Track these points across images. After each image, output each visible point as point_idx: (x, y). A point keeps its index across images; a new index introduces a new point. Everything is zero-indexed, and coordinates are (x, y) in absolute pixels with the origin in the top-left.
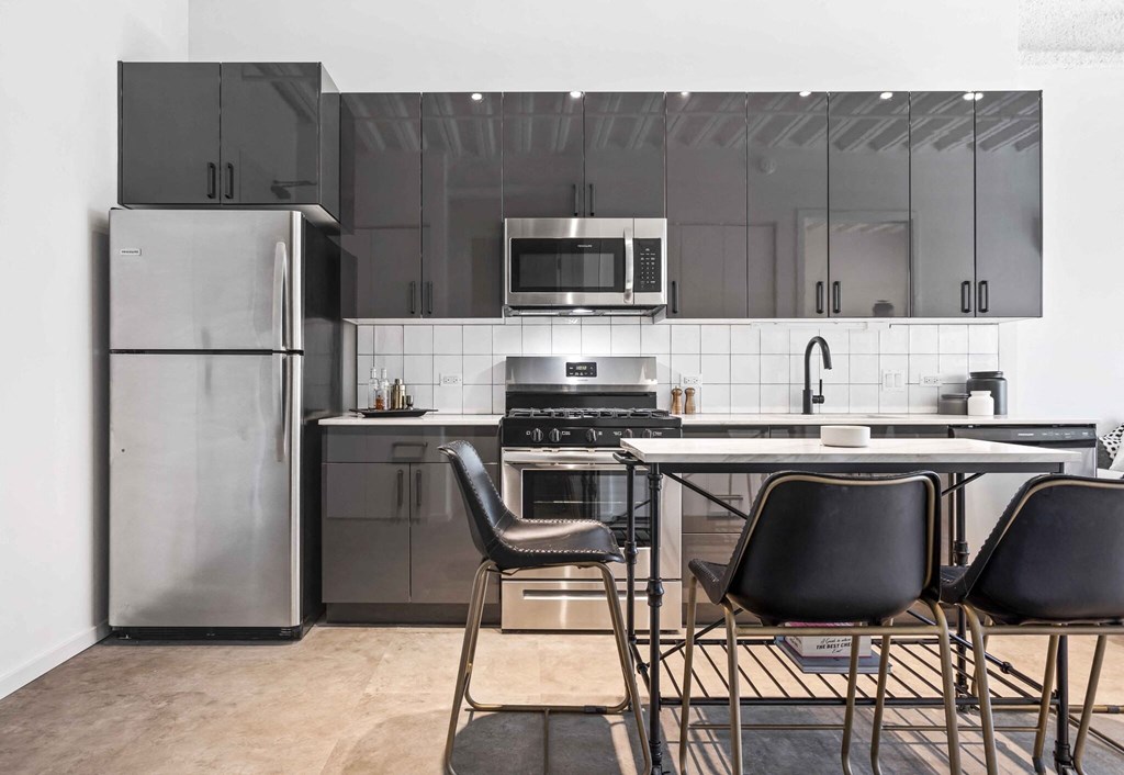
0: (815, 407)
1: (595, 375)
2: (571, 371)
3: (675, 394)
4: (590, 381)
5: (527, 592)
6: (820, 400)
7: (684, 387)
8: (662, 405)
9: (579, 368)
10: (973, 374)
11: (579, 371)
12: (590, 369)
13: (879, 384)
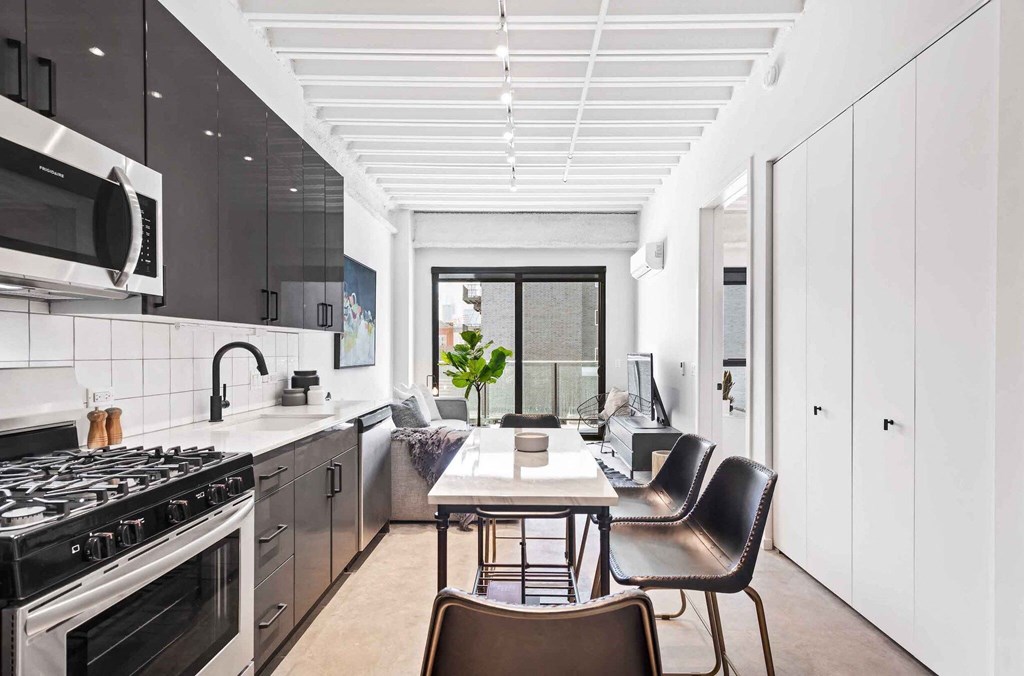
3: (97, 418)
6: (227, 404)
10: (296, 373)
13: (249, 384)
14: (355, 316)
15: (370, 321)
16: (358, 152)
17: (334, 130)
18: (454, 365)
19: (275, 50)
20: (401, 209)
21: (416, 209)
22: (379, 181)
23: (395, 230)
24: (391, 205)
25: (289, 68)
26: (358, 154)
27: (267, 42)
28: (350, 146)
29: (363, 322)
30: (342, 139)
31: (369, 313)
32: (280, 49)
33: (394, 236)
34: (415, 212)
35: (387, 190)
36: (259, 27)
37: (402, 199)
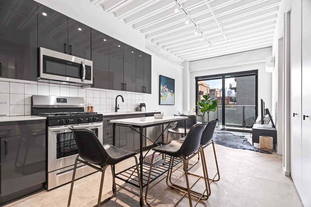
0: (118, 110)
1: (66, 102)
2: (58, 101)
3: (88, 108)
4: (65, 104)
5: (58, 174)
6: (119, 109)
7: (90, 106)
8: (86, 110)
9: (61, 100)
10: (140, 104)
11: (61, 101)
12: (65, 100)
13: (127, 105)
14: (166, 91)
15: (172, 93)
16: (166, 48)
17: (157, 44)
18: (201, 106)
19: (135, 29)
20: (185, 61)
21: (190, 60)
22: (175, 54)
23: (183, 68)
24: (182, 61)
25: (140, 32)
26: (166, 49)
27: (133, 28)
28: (163, 47)
29: (169, 93)
30: (160, 46)
31: (172, 91)
32: (137, 29)
33: (183, 69)
34: (190, 61)
35: (179, 57)
36: (131, 25)
37: (185, 58)
